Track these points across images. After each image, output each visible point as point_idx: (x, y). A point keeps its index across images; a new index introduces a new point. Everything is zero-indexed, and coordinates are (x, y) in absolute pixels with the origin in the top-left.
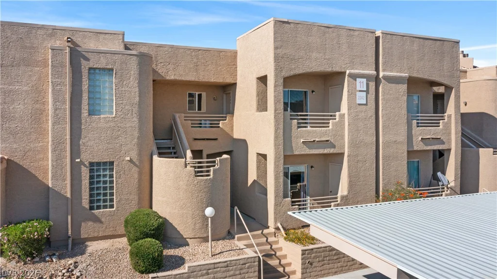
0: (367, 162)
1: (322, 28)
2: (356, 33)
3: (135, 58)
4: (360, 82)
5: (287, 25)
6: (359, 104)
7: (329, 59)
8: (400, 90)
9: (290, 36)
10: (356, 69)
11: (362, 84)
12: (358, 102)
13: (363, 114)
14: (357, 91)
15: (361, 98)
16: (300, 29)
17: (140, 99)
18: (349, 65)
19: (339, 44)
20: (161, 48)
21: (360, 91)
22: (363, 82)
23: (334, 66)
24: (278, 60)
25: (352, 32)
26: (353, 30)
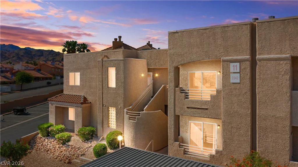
0: (241, 129)
1: (201, 31)
2: (230, 28)
3: (122, 61)
4: (234, 66)
5: (177, 34)
6: (233, 83)
7: (206, 52)
8: (281, 70)
9: (178, 40)
10: (231, 56)
11: (235, 67)
12: (232, 81)
13: (237, 91)
14: (231, 73)
15: (236, 78)
16: (185, 35)
17: (124, 80)
18: (223, 53)
19: (215, 39)
20: (153, 52)
21: (234, 73)
22: (236, 66)
23: (210, 56)
24: (171, 56)
25: (226, 29)
26: (227, 26)
